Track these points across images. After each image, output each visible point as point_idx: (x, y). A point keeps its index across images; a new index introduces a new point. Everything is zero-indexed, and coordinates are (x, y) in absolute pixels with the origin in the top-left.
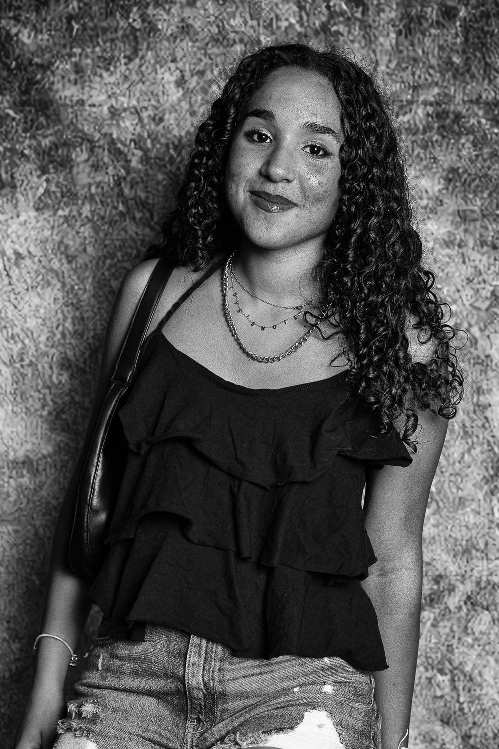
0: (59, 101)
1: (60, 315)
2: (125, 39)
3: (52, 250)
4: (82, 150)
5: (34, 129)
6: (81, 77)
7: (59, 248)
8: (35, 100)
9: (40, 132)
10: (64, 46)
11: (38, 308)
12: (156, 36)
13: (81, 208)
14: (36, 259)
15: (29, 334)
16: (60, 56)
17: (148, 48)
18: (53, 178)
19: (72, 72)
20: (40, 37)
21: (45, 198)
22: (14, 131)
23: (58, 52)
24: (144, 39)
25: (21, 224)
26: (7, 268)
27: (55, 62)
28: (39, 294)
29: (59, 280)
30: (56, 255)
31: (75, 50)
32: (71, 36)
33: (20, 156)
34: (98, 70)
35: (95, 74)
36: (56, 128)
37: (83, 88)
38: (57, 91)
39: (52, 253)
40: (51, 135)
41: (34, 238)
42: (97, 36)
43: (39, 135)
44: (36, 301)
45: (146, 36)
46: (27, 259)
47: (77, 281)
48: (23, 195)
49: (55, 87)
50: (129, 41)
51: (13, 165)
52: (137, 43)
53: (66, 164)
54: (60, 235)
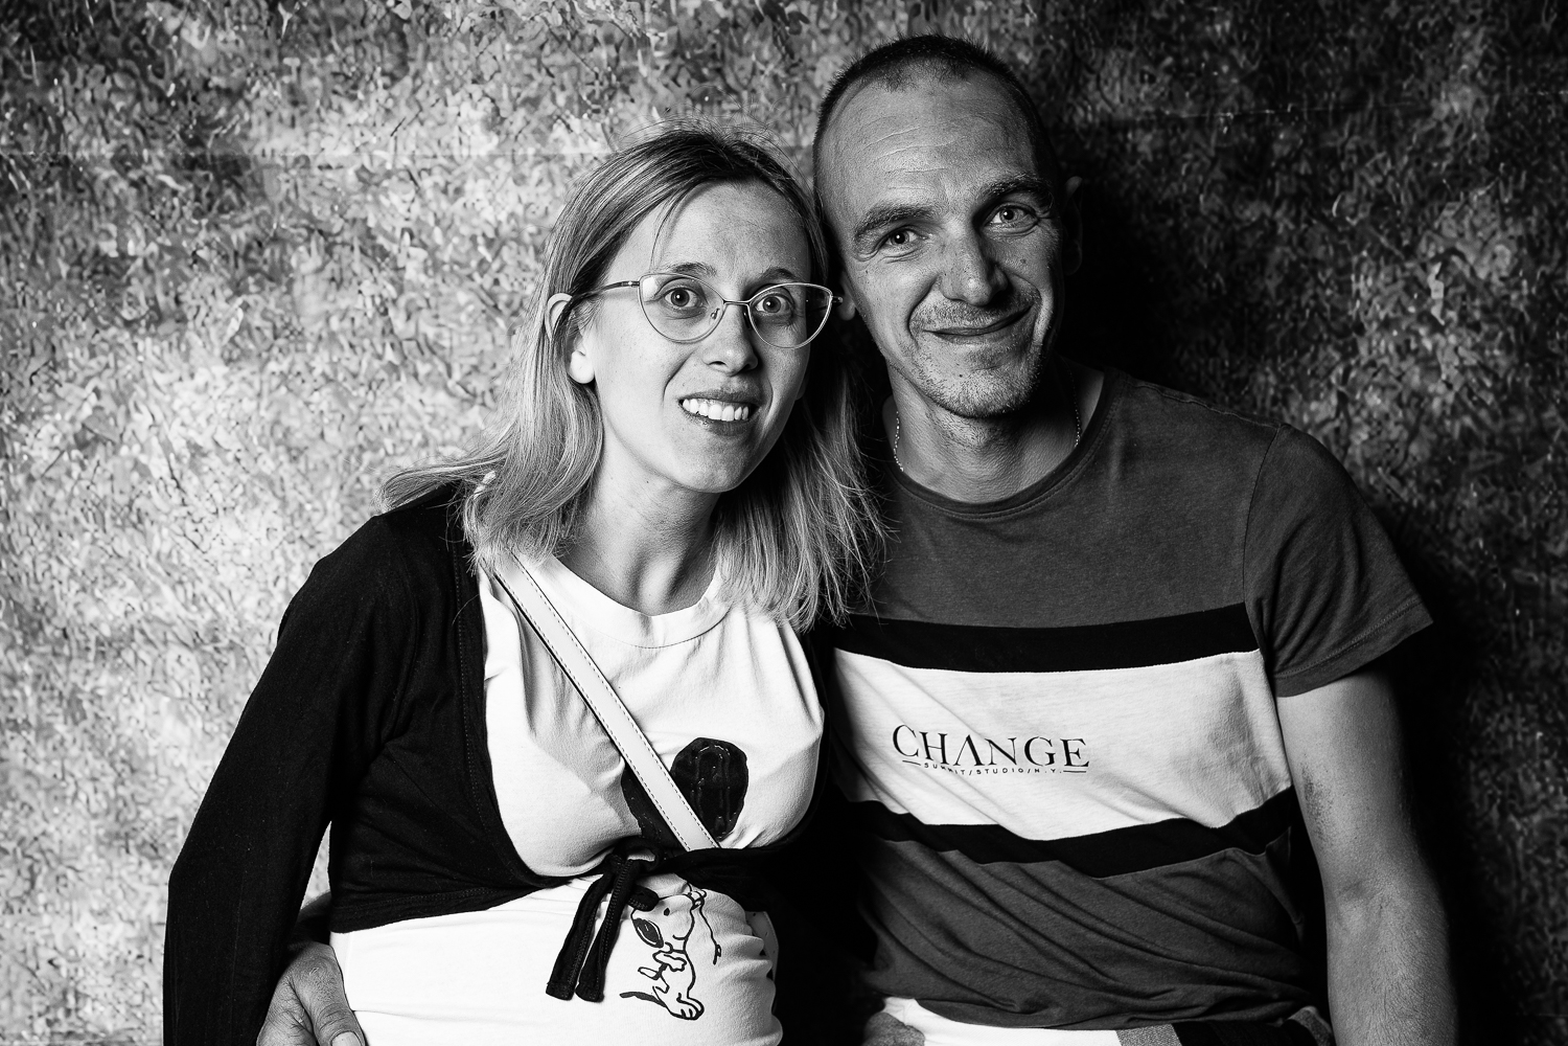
0: (260, 158)
1: (279, 560)
2: (381, 40)
3: (260, 438)
4: (309, 251)
5: (215, 211)
6: (303, 113)
7: (272, 434)
8: (213, 157)
9: (227, 217)
10: (268, 53)
11: (239, 548)
12: (442, 32)
13: (312, 359)
14: (230, 457)
15: (225, 594)
16: (260, 72)
17: (427, 56)
18: (256, 303)
19: (285, 102)
20: (221, 36)
21: (243, 338)
22: (176, 214)
23: (256, 66)
24: (418, 40)
25: (197, 391)
26: (177, 475)
27: (253, 83)
28: (238, 522)
29: (274, 494)
30: (267, 447)
31: (287, 61)
32: (278, 36)
33: (190, 261)
34: (334, 98)
35: (330, 107)
36: (257, 210)
37: (307, 135)
38: (257, 140)
39: (260, 444)
40: (249, 222)
41: (224, 415)
42: (329, 34)
43: (225, 222)
44: (234, 534)
45: (421, 32)
46: (213, 456)
47: (309, 496)
48: (199, 335)
49: (253, 133)
50: (389, 42)
51: (179, 277)
52: (405, 46)
53: (279, 276)
54: (275, 408)
